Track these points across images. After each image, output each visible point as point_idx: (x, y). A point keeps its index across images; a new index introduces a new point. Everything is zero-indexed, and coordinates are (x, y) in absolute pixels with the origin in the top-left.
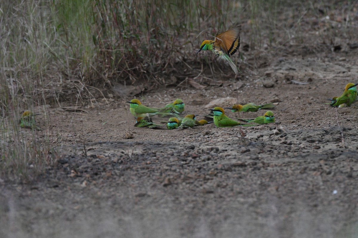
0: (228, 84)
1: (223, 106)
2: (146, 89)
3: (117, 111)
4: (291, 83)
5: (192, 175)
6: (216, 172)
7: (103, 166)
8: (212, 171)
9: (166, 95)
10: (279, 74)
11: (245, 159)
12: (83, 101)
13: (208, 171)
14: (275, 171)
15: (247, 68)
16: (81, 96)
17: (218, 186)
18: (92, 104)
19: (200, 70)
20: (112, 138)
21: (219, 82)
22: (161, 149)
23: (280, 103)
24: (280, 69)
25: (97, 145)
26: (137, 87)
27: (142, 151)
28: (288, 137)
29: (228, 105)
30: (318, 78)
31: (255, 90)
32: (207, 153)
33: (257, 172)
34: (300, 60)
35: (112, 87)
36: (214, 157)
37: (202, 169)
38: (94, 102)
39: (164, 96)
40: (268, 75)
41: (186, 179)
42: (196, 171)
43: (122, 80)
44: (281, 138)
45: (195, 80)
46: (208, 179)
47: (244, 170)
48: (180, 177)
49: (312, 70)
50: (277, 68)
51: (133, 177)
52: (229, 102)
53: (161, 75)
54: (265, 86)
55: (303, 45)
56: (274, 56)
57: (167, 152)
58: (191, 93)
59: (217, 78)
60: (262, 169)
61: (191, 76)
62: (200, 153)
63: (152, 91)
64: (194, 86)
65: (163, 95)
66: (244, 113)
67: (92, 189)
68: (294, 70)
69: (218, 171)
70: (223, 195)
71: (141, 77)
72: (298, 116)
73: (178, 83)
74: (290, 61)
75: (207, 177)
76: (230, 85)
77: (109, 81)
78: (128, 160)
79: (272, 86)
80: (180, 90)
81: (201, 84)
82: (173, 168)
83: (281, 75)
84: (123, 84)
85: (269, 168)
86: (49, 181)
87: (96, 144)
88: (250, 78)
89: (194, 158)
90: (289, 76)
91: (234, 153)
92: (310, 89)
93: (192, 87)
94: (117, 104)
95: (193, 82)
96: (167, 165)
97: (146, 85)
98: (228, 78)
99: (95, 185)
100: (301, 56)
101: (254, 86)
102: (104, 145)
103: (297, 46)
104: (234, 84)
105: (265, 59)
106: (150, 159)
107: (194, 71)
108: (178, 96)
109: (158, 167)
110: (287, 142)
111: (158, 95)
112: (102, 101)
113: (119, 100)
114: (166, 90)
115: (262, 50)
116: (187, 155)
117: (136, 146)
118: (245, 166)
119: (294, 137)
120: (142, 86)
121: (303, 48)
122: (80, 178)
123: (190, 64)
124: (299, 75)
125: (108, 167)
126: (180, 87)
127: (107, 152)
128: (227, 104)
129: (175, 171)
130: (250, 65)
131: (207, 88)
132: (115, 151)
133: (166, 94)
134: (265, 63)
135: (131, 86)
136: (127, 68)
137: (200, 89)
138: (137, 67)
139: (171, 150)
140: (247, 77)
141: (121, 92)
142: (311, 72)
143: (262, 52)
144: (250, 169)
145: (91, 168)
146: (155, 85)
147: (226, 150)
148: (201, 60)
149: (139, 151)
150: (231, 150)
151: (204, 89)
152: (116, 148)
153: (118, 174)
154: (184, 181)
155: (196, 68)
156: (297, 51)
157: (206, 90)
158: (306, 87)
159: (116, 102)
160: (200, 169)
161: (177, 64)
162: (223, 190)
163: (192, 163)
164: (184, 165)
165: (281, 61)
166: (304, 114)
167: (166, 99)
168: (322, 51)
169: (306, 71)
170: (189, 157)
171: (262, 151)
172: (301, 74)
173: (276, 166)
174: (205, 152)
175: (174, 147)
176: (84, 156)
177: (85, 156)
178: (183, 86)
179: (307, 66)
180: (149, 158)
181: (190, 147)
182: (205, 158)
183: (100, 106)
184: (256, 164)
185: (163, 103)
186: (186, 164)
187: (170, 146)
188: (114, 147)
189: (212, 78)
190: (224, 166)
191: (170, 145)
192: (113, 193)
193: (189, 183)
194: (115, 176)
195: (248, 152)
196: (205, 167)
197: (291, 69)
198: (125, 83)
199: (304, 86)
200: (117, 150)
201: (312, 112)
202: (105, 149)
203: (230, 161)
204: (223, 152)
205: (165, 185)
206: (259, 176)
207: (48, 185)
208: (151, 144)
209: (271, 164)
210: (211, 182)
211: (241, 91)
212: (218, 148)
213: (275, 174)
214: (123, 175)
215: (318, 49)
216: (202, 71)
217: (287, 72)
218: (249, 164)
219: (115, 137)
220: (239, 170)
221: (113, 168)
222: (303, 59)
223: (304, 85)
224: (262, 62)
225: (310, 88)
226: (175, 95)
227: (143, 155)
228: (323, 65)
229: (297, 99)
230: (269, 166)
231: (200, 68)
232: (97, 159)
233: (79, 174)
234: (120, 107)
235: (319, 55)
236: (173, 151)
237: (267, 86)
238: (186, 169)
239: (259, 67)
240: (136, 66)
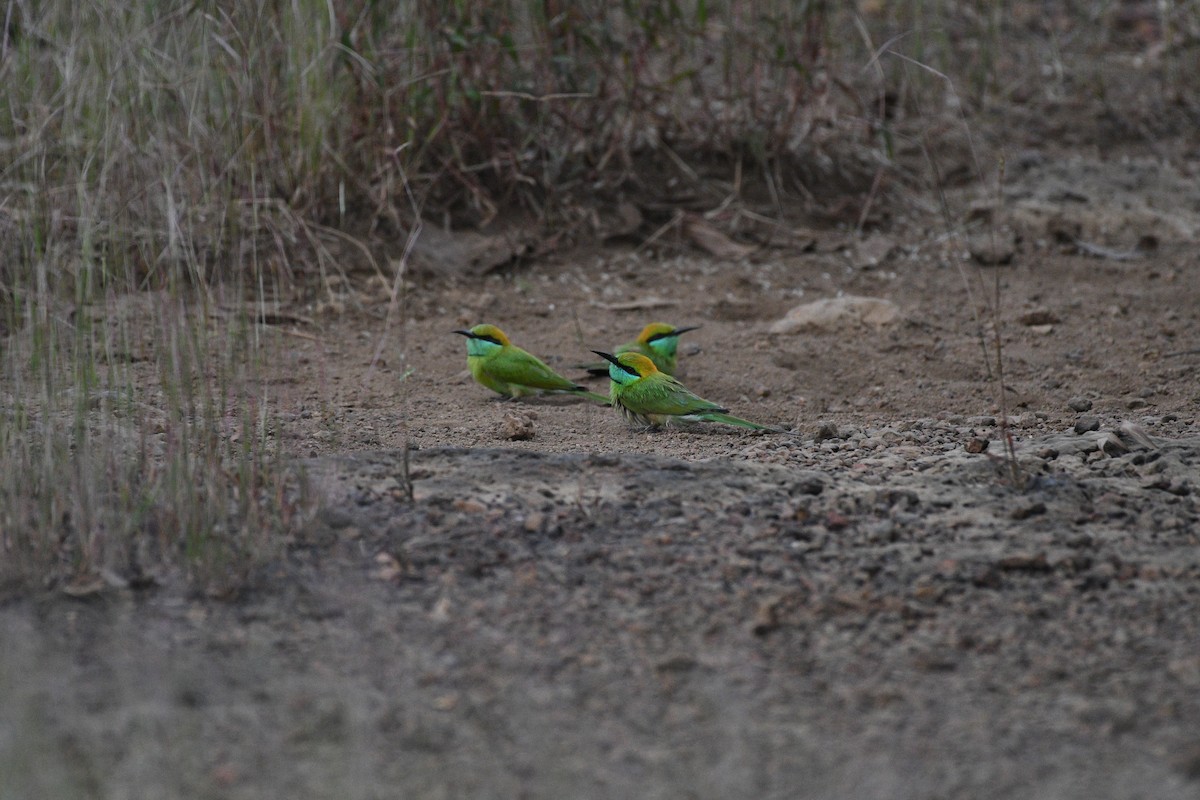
0: (836, 244)
1: (841, 329)
2: (530, 249)
3: (432, 327)
4: (1074, 252)
5: (850, 594)
6: (940, 589)
7: (491, 543)
8: (923, 585)
9: (605, 277)
10: (1022, 212)
11: (1038, 545)
12: (296, 285)
13: (908, 582)
14: (1169, 595)
15: (899, 186)
16: (290, 261)
17: (968, 644)
18: (332, 295)
19: (725, 185)
20: (451, 433)
21: (799, 232)
22: (692, 488)
23: (1058, 329)
24: (1029, 195)
25: (436, 460)
26: (500, 241)
27: (619, 493)
28: (1165, 465)
29: (858, 324)
30: (1175, 235)
31: (942, 271)
32: (877, 511)
33: (1103, 595)
34: (1094, 161)
35: (403, 232)
36: (909, 527)
37: (881, 576)
38: (336, 288)
39: (599, 279)
40: (983, 215)
41: (833, 609)
42: (860, 583)
43: (434, 210)
44: (1137, 468)
45: (713, 221)
46: (918, 616)
47: (1050, 586)
48: (805, 602)
49: (1150, 204)
50: (1015, 189)
51: (625, 593)
52: (863, 316)
53: (581, 197)
54: (979, 260)
55: (1097, 106)
56: (995, 142)
57: (718, 498)
58: (697, 273)
59: (791, 218)
60: (1114, 586)
61: (695, 205)
62: (848, 512)
63: (551, 258)
64: (709, 245)
65: (593, 276)
66: (927, 359)
67: (476, 631)
68: (1081, 200)
69: (948, 585)
70: (997, 681)
71: (512, 201)
72: (1141, 380)
73: (645, 229)
74: (1060, 165)
75: (914, 605)
76: (841, 249)
77: (393, 211)
78: (581, 525)
79: (1006, 261)
80: (655, 257)
81: (733, 237)
82: (771, 564)
83: (1033, 220)
84: (440, 225)
85: (1142, 585)
86: (302, 590)
87: (432, 455)
88: (912, 224)
89: (837, 528)
90: (1066, 223)
91: (982, 516)
92: (1157, 281)
93: (698, 249)
94: (425, 300)
95: (703, 231)
96: (741, 553)
97: (528, 234)
98: (830, 222)
99: (480, 614)
100: (1095, 149)
101: (936, 258)
102: (464, 459)
103: (1075, 108)
104: (860, 245)
105: (965, 152)
106: (665, 526)
107: (706, 187)
108: (655, 282)
109: (708, 557)
110: (1169, 485)
111: (575, 275)
112: (368, 289)
113: (430, 285)
114: (602, 256)
115: (949, 117)
116: (803, 515)
117: (591, 472)
118: (1047, 570)
119: (1189, 463)
120: (515, 234)
121: (1100, 117)
122: (417, 586)
123: (688, 158)
124: (1102, 220)
125: (515, 551)
126: (655, 248)
127: (484, 487)
128: (855, 320)
129: (777, 576)
130: (908, 175)
131: (760, 255)
132: (514, 486)
133: (606, 269)
134: (964, 169)
135: (472, 236)
136: (455, 165)
137: (731, 258)
138: (496, 163)
139: (732, 494)
140: (902, 219)
141: (439, 254)
142: (1149, 213)
143: (949, 126)
144: (1068, 584)
145: (449, 551)
146: (565, 236)
147: (948, 506)
148: (735, 146)
149: (611, 491)
150: (966, 505)
151: (744, 257)
152: (521, 476)
153: (562, 578)
154: (826, 620)
155: (710, 176)
156: (1077, 130)
157: (755, 262)
158: (1135, 271)
159: (420, 291)
160: (873, 572)
161: (640, 154)
162: (989, 659)
163: (831, 550)
164: (808, 556)
165: (1026, 165)
166: (1160, 376)
167: (608, 291)
168: (1173, 131)
169: (1127, 207)
170: (814, 522)
171: (1090, 516)
172: (1107, 215)
173: (1165, 575)
174: (868, 507)
175: (739, 481)
176: (404, 500)
177: (407, 499)
178: (666, 245)
179: (1129, 188)
180: (657, 520)
181: (806, 483)
182: (880, 532)
183: (364, 304)
184: (1088, 564)
185: (601, 304)
186: (811, 550)
187: (728, 478)
188: (511, 472)
189: (773, 215)
190: (962, 563)
191: (722, 472)
192: (565, 652)
193: (850, 627)
194: (552, 587)
195: (1039, 518)
196: (890, 568)
197: (1069, 197)
198: (447, 219)
199: (1128, 267)
200: (523, 481)
201: (1191, 370)
202: (474, 477)
203: (980, 548)
204: (938, 512)
205: (761, 631)
206: (1112, 613)
207: (302, 609)
208: (648, 468)
209: (1146, 568)
210: (933, 628)
211: (893, 275)
212: (915, 495)
213: (1172, 606)
214: (580, 582)
215: (1157, 125)
216: (736, 186)
217: (1054, 208)
218: (1061, 564)
219: (464, 429)
220: (1025, 587)
221: (535, 552)
222: (1104, 158)
223: (1123, 260)
224: (951, 163)
225: (1154, 276)
226: (641, 279)
227: (629, 507)
228: (1187, 189)
229: (1117, 316)
230: (1136, 575)
231: (730, 178)
232: (461, 516)
233: (412, 571)
234: (442, 315)
235: (1162, 146)
236: (738, 497)
237: (987, 258)
238: (817, 569)
239: (942, 185)
240: (489, 157)
